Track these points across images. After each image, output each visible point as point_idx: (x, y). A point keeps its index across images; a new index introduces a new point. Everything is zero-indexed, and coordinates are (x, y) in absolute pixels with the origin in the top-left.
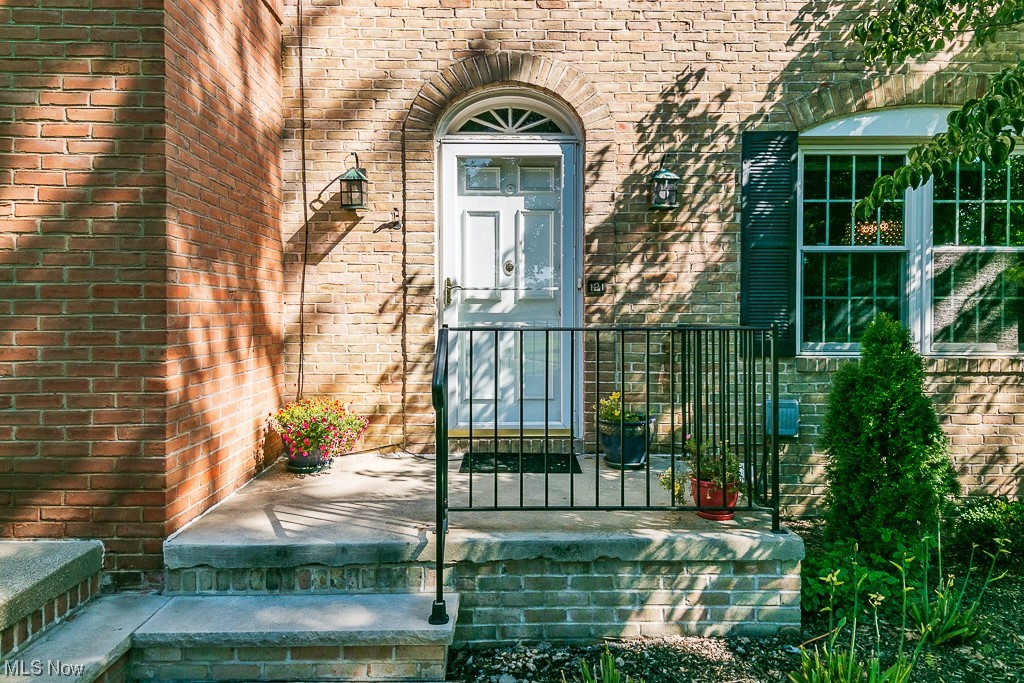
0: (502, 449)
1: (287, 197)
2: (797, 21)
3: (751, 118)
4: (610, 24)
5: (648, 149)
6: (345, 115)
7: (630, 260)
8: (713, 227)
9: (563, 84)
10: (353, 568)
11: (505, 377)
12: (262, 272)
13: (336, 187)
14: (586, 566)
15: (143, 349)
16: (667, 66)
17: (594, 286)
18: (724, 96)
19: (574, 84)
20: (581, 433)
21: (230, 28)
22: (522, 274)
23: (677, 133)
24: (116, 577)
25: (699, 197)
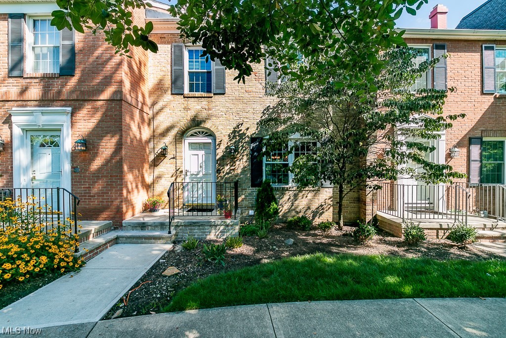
0: (199, 208)
1: (150, 152)
2: (263, 112)
3: (253, 134)
4: (221, 114)
5: (230, 140)
6: (164, 134)
7: (227, 165)
8: (245, 158)
9: (211, 127)
10: (156, 226)
11: (200, 192)
12: (144, 169)
13: (160, 150)
14: (199, 226)
15: (119, 187)
16: (234, 123)
17: (218, 171)
18: (247, 129)
19: (214, 127)
20: (214, 202)
21: (136, 124)
22: (204, 169)
23: (237, 137)
24: (114, 228)
25: (242, 151)
